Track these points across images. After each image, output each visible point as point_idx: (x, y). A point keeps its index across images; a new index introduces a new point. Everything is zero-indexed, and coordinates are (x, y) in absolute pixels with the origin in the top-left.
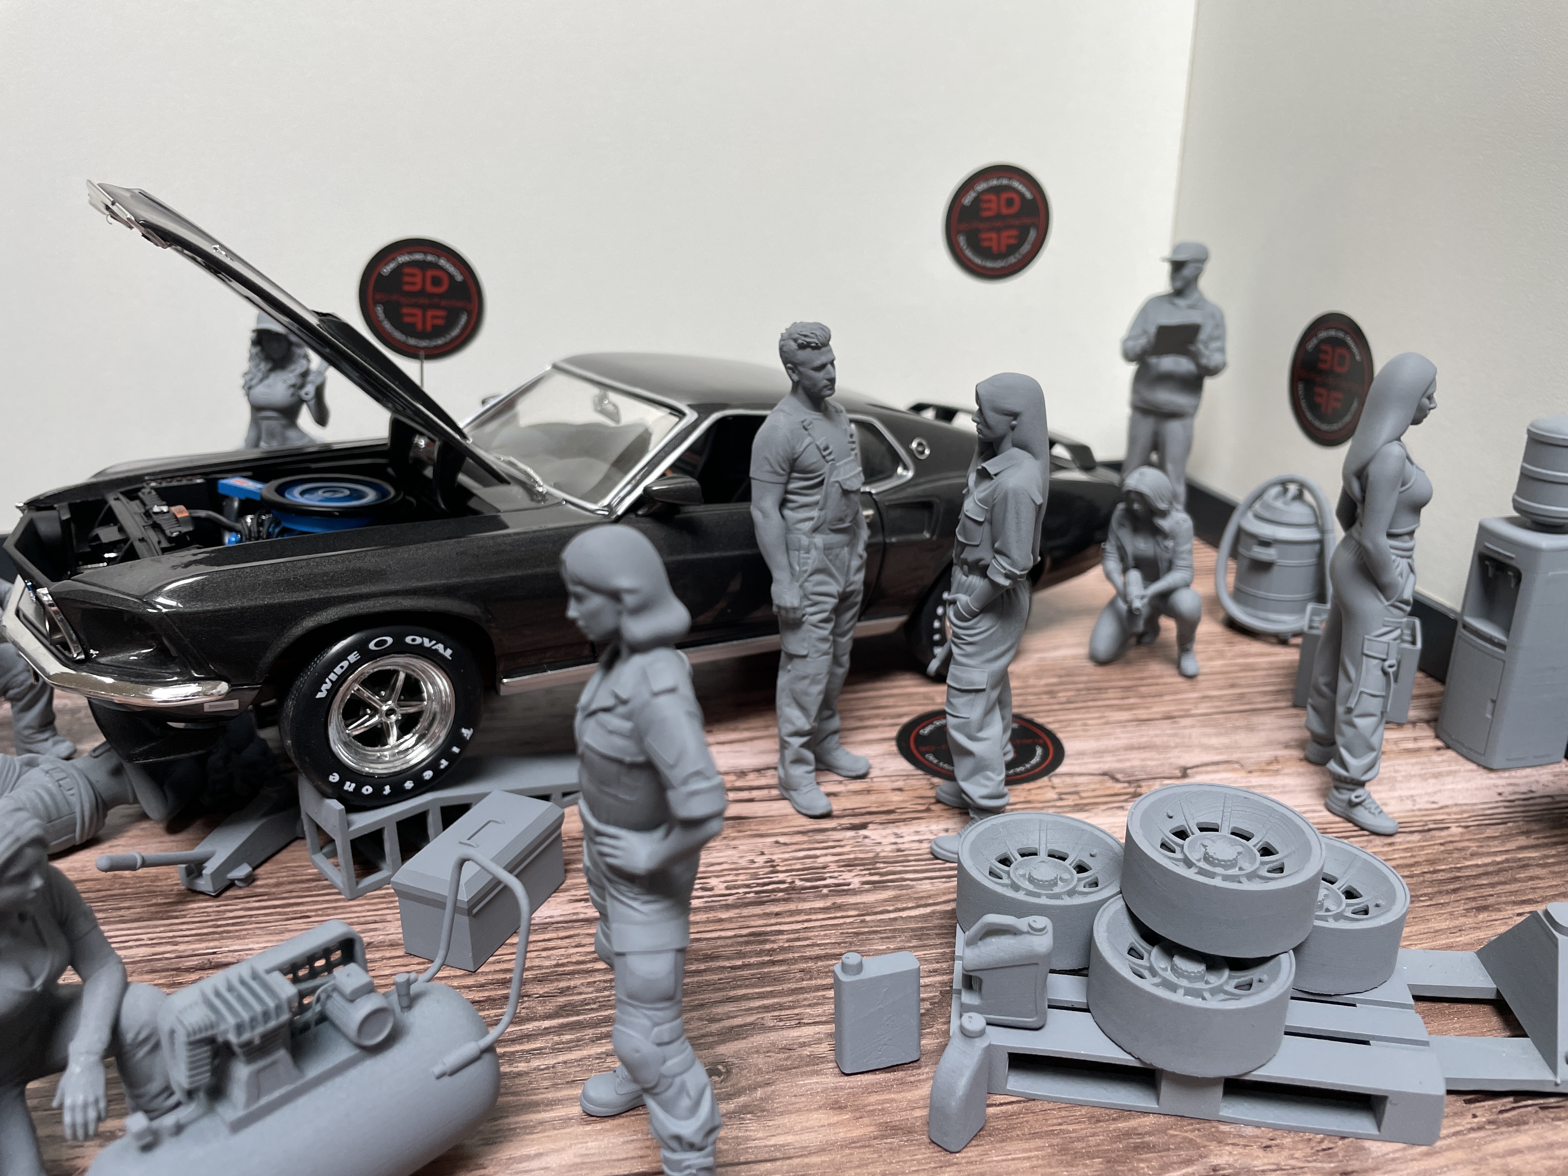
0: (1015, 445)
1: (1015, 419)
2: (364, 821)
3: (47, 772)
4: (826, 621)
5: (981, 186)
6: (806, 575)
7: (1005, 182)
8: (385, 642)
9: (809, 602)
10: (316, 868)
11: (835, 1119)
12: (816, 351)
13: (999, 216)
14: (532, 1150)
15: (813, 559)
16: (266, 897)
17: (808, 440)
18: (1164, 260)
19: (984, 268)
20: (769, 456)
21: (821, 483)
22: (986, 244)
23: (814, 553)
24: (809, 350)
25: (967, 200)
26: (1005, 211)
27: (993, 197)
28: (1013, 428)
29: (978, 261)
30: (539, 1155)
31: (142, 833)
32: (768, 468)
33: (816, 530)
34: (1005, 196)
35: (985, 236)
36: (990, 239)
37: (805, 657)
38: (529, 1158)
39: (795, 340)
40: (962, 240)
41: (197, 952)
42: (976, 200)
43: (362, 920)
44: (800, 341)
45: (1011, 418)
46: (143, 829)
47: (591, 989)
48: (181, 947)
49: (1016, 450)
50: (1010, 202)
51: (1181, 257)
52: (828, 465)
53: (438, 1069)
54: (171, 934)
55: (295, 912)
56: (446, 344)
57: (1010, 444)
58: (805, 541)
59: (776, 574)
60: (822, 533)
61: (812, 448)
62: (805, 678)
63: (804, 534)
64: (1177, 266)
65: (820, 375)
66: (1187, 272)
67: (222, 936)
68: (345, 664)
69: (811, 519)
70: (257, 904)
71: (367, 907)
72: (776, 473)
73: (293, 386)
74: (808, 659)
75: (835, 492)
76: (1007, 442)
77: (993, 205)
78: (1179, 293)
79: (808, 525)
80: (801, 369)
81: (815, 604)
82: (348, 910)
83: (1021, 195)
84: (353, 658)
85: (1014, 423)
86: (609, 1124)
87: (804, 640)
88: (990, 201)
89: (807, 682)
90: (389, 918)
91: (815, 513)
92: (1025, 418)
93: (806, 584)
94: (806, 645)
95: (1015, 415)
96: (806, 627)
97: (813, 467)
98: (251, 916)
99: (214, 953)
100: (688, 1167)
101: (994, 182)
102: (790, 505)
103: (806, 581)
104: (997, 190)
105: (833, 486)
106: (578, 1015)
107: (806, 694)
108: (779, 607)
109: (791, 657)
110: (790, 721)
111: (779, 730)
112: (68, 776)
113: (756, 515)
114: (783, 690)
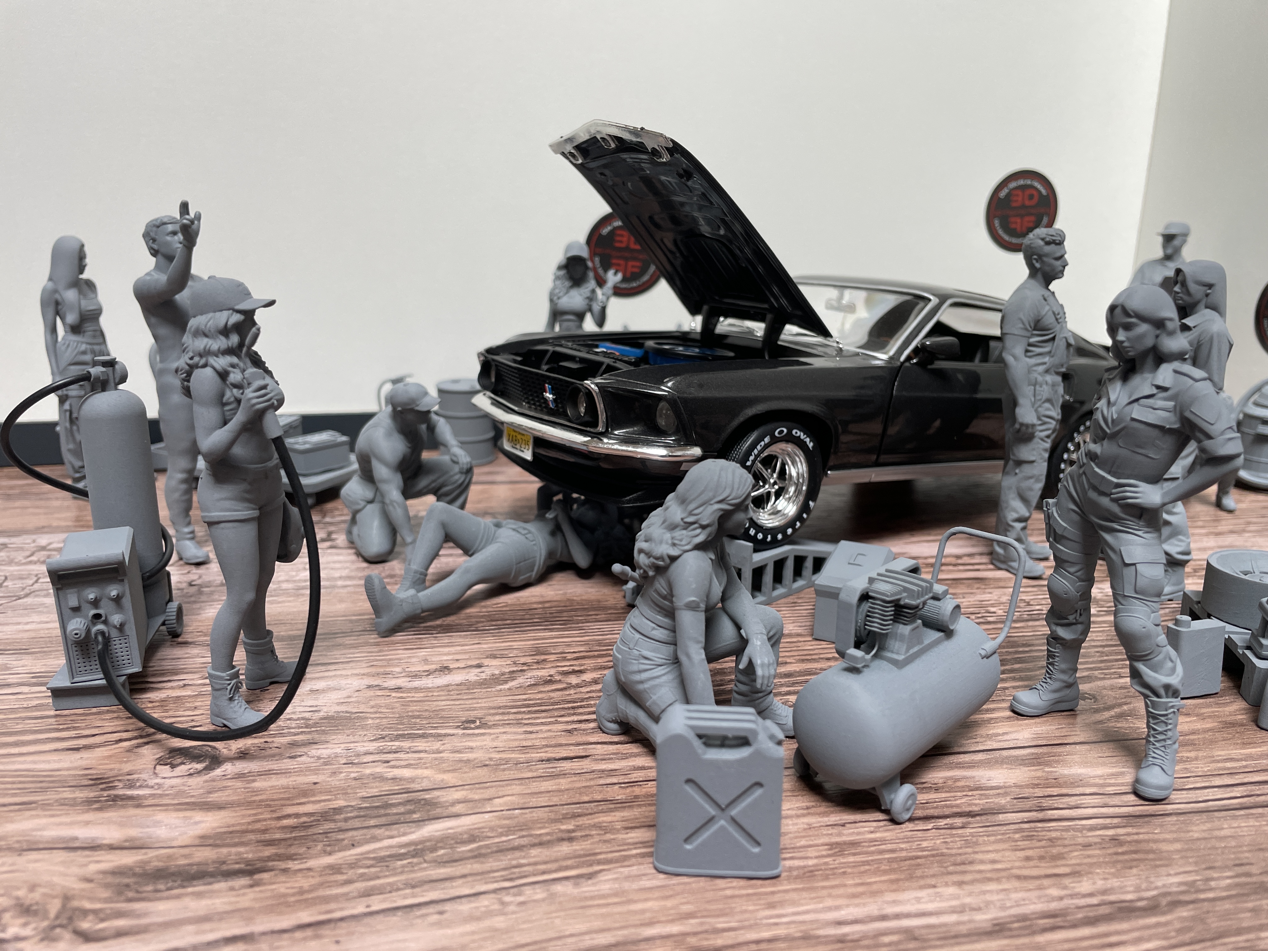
0: (1207, 307)
1: (1210, 289)
2: (760, 557)
3: (514, 530)
4: (1048, 437)
5: (1013, 185)
6: (1039, 403)
7: (1029, 182)
8: (783, 431)
9: (1040, 422)
11: (1188, 719)
12: (1058, 247)
13: (1023, 207)
14: (1000, 731)
15: (1045, 392)
17: (1047, 308)
18: (1158, 234)
19: (1011, 243)
20: (1023, 318)
21: (1053, 339)
22: (1013, 226)
23: (1044, 386)
24: (1053, 245)
25: (1003, 194)
26: (1027, 203)
27: (1019, 192)
28: (1207, 295)
29: (1006, 238)
30: (1004, 734)
32: (1021, 326)
33: (1047, 371)
34: (1028, 192)
35: (1013, 219)
36: (1017, 223)
37: (1033, 462)
38: (998, 735)
39: (1043, 239)
40: (997, 223)
42: (1008, 195)
44: (1048, 239)
45: (1205, 288)
49: (1208, 310)
50: (1031, 197)
51: (1173, 231)
52: (1058, 326)
53: (983, 653)
56: (639, 286)
57: (1203, 307)
58: (1040, 379)
59: (1021, 401)
60: (1050, 374)
61: (1051, 313)
62: (1031, 478)
63: (1039, 374)
64: (1168, 238)
65: (1058, 263)
66: (1176, 242)
68: (762, 443)
69: (1045, 363)
72: (1026, 329)
73: (588, 298)
74: (1035, 464)
75: (1063, 344)
76: (1202, 305)
77: (1020, 199)
78: (1168, 258)
79: (1041, 368)
80: (1045, 259)
81: (1044, 423)
83: (1039, 192)
84: (767, 440)
85: (1209, 291)
86: (1037, 720)
87: (1034, 449)
88: (1017, 195)
89: (1032, 481)
91: (1047, 359)
92: (1217, 288)
93: (1040, 409)
94: (1035, 453)
95: (1210, 286)
96: (1036, 440)
97: (1050, 326)
100: (1172, 707)
101: (1021, 182)
102: (1029, 354)
103: (1040, 406)
104: (1023, 188)
105: (1061, 340)
107: (1031, 489)
108: (1022, 425)
109: (1019, 463)
110: (1015, 511)
111: (1005, 517)
112: (530, 532)
113: (1009, 359)
114: (1010, 488)
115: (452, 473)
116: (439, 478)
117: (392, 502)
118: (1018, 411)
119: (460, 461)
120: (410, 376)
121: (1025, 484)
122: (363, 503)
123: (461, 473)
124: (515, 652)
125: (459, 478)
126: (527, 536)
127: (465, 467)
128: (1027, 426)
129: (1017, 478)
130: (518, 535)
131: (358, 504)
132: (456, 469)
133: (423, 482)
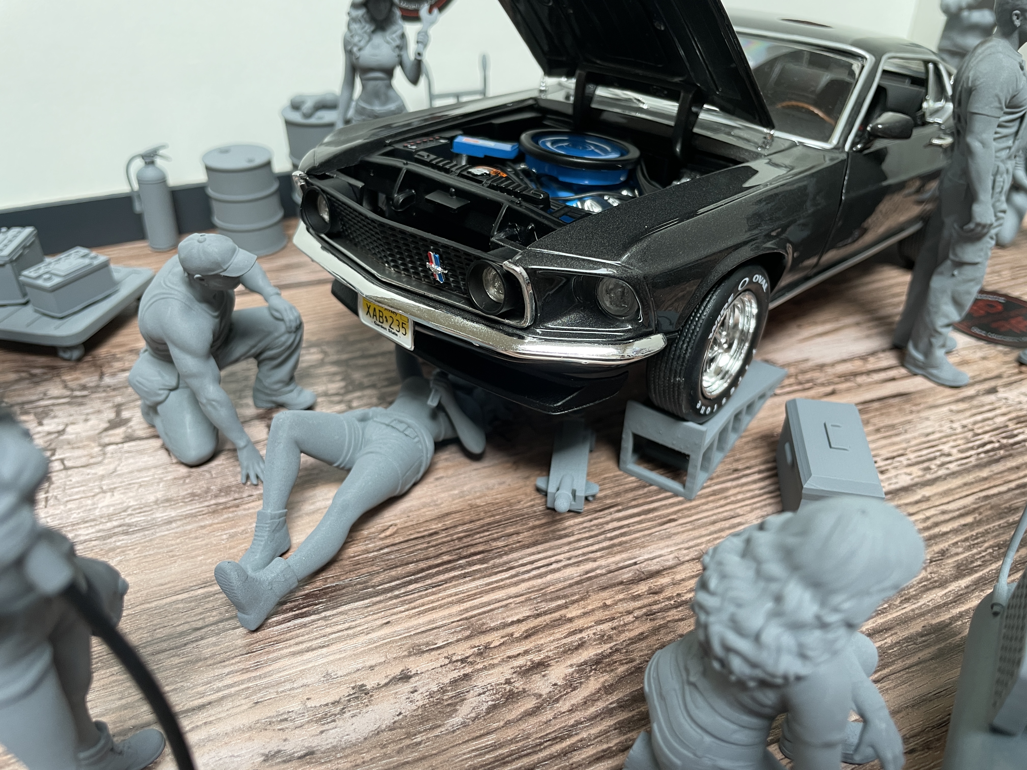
3: (387, 425)
6: (997, 197)
8: (745, 282)
10: (632, 476)
15: (1005, 182)
16: (620, 507)
17: (1024, 79)
21: (1022, 117)
23: (1005, 177)
31: (449, 463)
33: (1009, 157)
37: (976, 263)
41: (621, 565)
43: (721, 516)
46: (446, 460)
47: (960, 550)
48: (602, 562)
54: (580, 552)
55: (660, 517)
58: (1002, 167)
59: (982, 196)
62: (971, 280)
63: (1003, 161)
67: (624, 547)
69: (1009, 147)
70: (620, 515)
71: (711, 505)
74: (979, 266)
79: (1004, 154)
82: (700, 509)
87: (980, 250)
89: (972, 284)
90: (739, 511)
91: (1012, 142)
93: (997, 203)
94: (981, 254)
97: (1023, 103)
98: (628, 525)
99: (635, 564)
103: (999, 200)
106: (976, 572)
109: (960, 264)
110: (947, 316)
111: (933, 323)
112: (409, 426)
113: (976, 145)
114: (944, 292)
115: (276, 334)
116: (260, 341)
117: (209, 401)
118: (977, 209)
119: (286, 318)
120: (163, 147)
121: (962, 288)
122: (165, 393)
123: (290, 332)
124: (443, 633)
125: (287, 339)
126: (406, 433)
127: (294, 325)
128: (984, 226)
129: (953, 280)
130: (395, 434)
131: (160, 395)
132: (282, 328)
133: (240, 349)
